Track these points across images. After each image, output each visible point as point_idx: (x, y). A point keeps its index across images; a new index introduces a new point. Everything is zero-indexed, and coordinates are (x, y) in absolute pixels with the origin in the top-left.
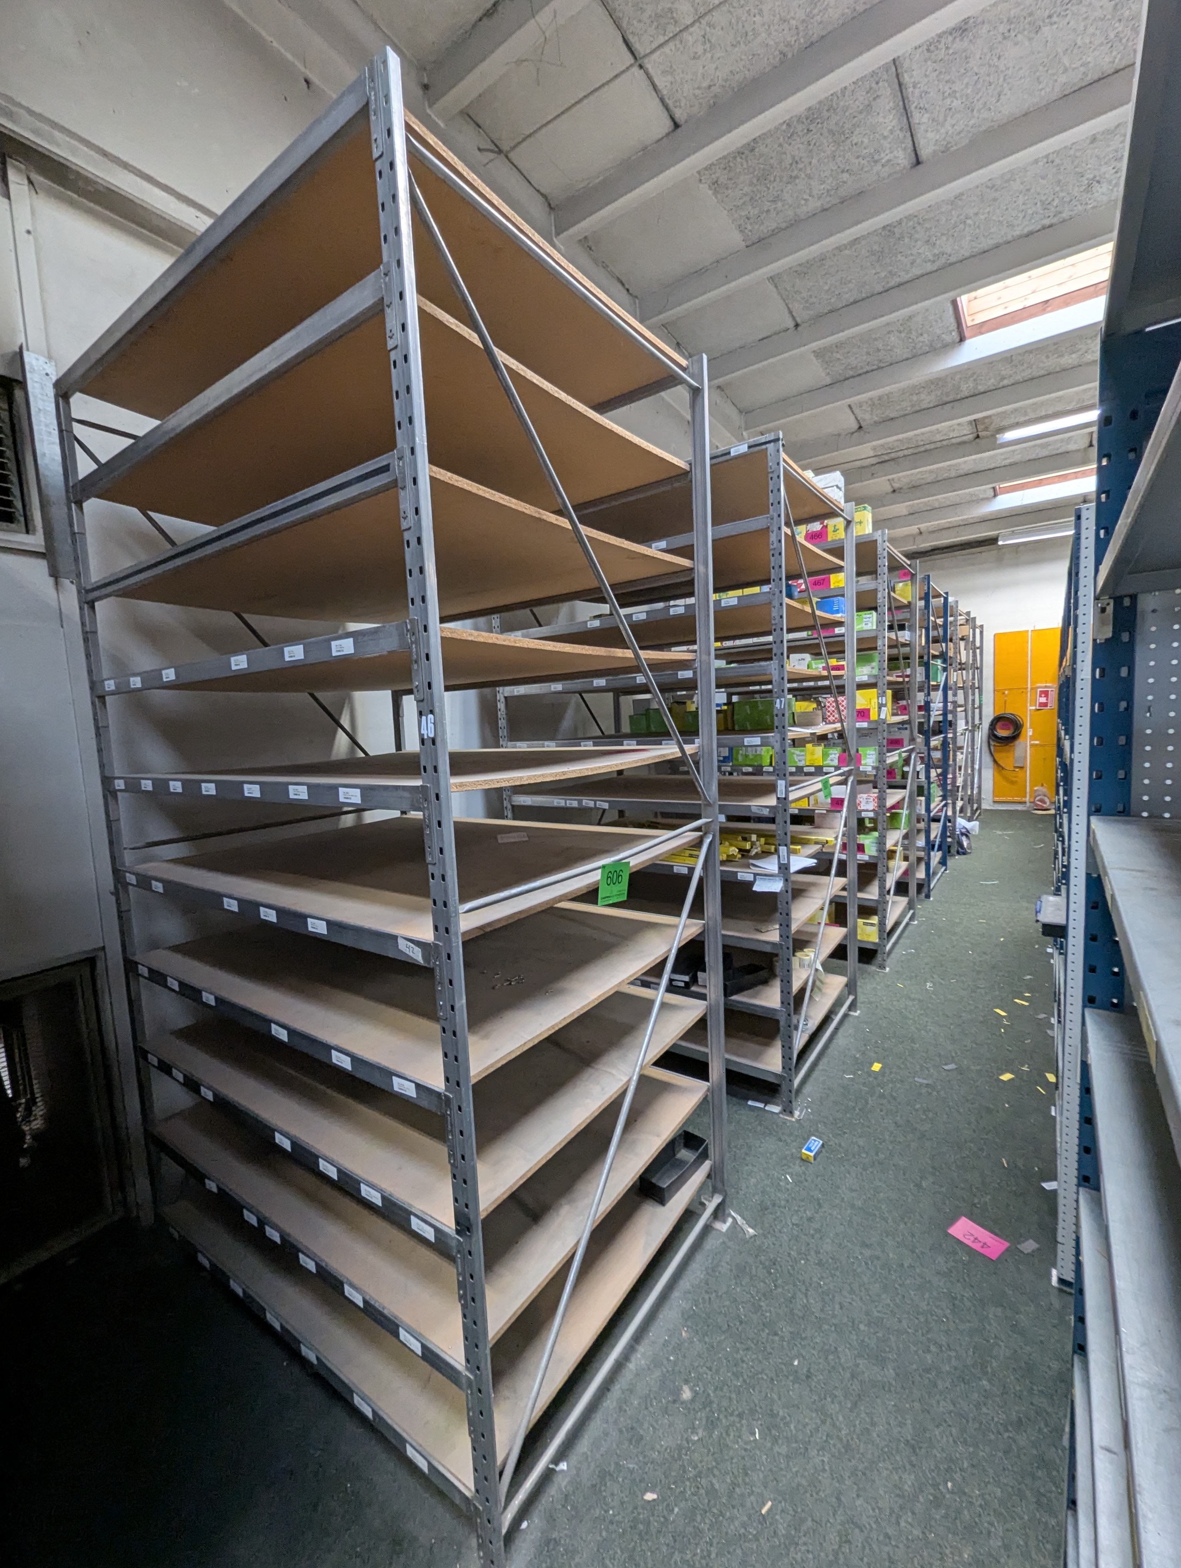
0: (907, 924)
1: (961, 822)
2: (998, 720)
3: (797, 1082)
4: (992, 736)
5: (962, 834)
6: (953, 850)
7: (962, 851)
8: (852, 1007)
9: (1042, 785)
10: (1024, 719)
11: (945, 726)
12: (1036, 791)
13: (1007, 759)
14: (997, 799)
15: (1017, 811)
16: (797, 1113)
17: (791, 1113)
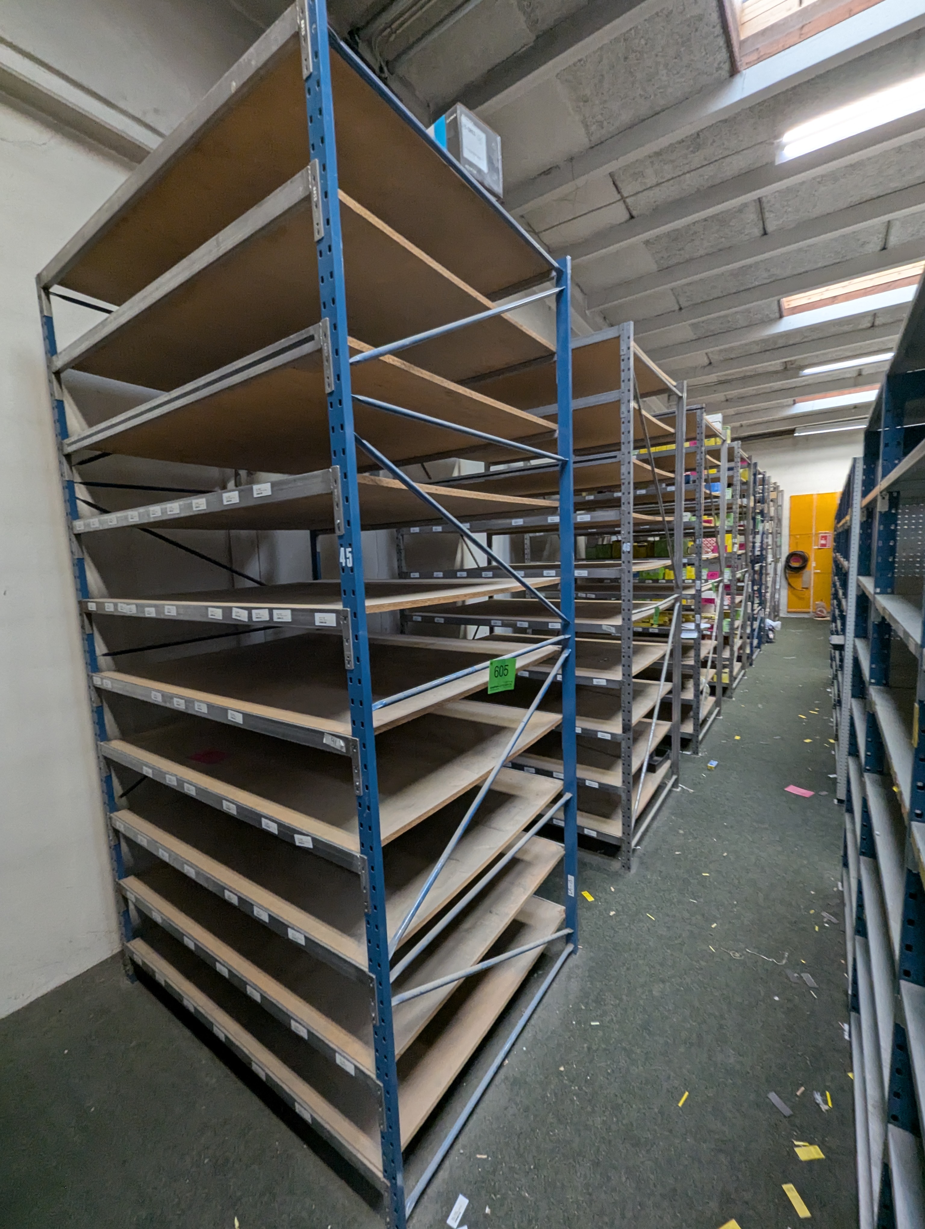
0: (741, 679)
1: (769, 622)
2: (792, 556)
3: (700, 737)
4: (788, 566)
5: (770, 630)
6: (764, 640)
7: (770, 641)
8: (719, 714)
9: (822, 600)
10: (810, 554)
11: (761, 558)
12: (817, 604)
13: (798, 583)
14: (790, 610)
15: (804, 618)
16: (700, 754)
17: (697, 753)
